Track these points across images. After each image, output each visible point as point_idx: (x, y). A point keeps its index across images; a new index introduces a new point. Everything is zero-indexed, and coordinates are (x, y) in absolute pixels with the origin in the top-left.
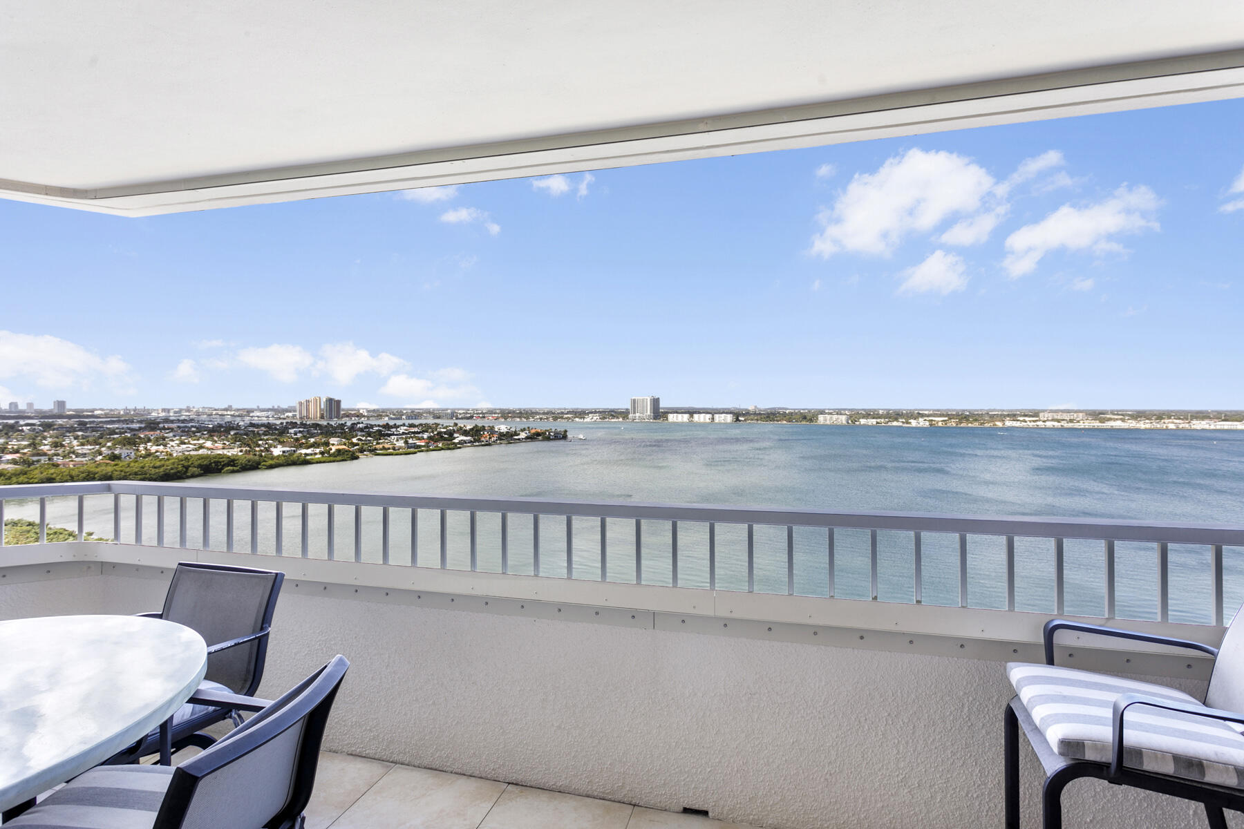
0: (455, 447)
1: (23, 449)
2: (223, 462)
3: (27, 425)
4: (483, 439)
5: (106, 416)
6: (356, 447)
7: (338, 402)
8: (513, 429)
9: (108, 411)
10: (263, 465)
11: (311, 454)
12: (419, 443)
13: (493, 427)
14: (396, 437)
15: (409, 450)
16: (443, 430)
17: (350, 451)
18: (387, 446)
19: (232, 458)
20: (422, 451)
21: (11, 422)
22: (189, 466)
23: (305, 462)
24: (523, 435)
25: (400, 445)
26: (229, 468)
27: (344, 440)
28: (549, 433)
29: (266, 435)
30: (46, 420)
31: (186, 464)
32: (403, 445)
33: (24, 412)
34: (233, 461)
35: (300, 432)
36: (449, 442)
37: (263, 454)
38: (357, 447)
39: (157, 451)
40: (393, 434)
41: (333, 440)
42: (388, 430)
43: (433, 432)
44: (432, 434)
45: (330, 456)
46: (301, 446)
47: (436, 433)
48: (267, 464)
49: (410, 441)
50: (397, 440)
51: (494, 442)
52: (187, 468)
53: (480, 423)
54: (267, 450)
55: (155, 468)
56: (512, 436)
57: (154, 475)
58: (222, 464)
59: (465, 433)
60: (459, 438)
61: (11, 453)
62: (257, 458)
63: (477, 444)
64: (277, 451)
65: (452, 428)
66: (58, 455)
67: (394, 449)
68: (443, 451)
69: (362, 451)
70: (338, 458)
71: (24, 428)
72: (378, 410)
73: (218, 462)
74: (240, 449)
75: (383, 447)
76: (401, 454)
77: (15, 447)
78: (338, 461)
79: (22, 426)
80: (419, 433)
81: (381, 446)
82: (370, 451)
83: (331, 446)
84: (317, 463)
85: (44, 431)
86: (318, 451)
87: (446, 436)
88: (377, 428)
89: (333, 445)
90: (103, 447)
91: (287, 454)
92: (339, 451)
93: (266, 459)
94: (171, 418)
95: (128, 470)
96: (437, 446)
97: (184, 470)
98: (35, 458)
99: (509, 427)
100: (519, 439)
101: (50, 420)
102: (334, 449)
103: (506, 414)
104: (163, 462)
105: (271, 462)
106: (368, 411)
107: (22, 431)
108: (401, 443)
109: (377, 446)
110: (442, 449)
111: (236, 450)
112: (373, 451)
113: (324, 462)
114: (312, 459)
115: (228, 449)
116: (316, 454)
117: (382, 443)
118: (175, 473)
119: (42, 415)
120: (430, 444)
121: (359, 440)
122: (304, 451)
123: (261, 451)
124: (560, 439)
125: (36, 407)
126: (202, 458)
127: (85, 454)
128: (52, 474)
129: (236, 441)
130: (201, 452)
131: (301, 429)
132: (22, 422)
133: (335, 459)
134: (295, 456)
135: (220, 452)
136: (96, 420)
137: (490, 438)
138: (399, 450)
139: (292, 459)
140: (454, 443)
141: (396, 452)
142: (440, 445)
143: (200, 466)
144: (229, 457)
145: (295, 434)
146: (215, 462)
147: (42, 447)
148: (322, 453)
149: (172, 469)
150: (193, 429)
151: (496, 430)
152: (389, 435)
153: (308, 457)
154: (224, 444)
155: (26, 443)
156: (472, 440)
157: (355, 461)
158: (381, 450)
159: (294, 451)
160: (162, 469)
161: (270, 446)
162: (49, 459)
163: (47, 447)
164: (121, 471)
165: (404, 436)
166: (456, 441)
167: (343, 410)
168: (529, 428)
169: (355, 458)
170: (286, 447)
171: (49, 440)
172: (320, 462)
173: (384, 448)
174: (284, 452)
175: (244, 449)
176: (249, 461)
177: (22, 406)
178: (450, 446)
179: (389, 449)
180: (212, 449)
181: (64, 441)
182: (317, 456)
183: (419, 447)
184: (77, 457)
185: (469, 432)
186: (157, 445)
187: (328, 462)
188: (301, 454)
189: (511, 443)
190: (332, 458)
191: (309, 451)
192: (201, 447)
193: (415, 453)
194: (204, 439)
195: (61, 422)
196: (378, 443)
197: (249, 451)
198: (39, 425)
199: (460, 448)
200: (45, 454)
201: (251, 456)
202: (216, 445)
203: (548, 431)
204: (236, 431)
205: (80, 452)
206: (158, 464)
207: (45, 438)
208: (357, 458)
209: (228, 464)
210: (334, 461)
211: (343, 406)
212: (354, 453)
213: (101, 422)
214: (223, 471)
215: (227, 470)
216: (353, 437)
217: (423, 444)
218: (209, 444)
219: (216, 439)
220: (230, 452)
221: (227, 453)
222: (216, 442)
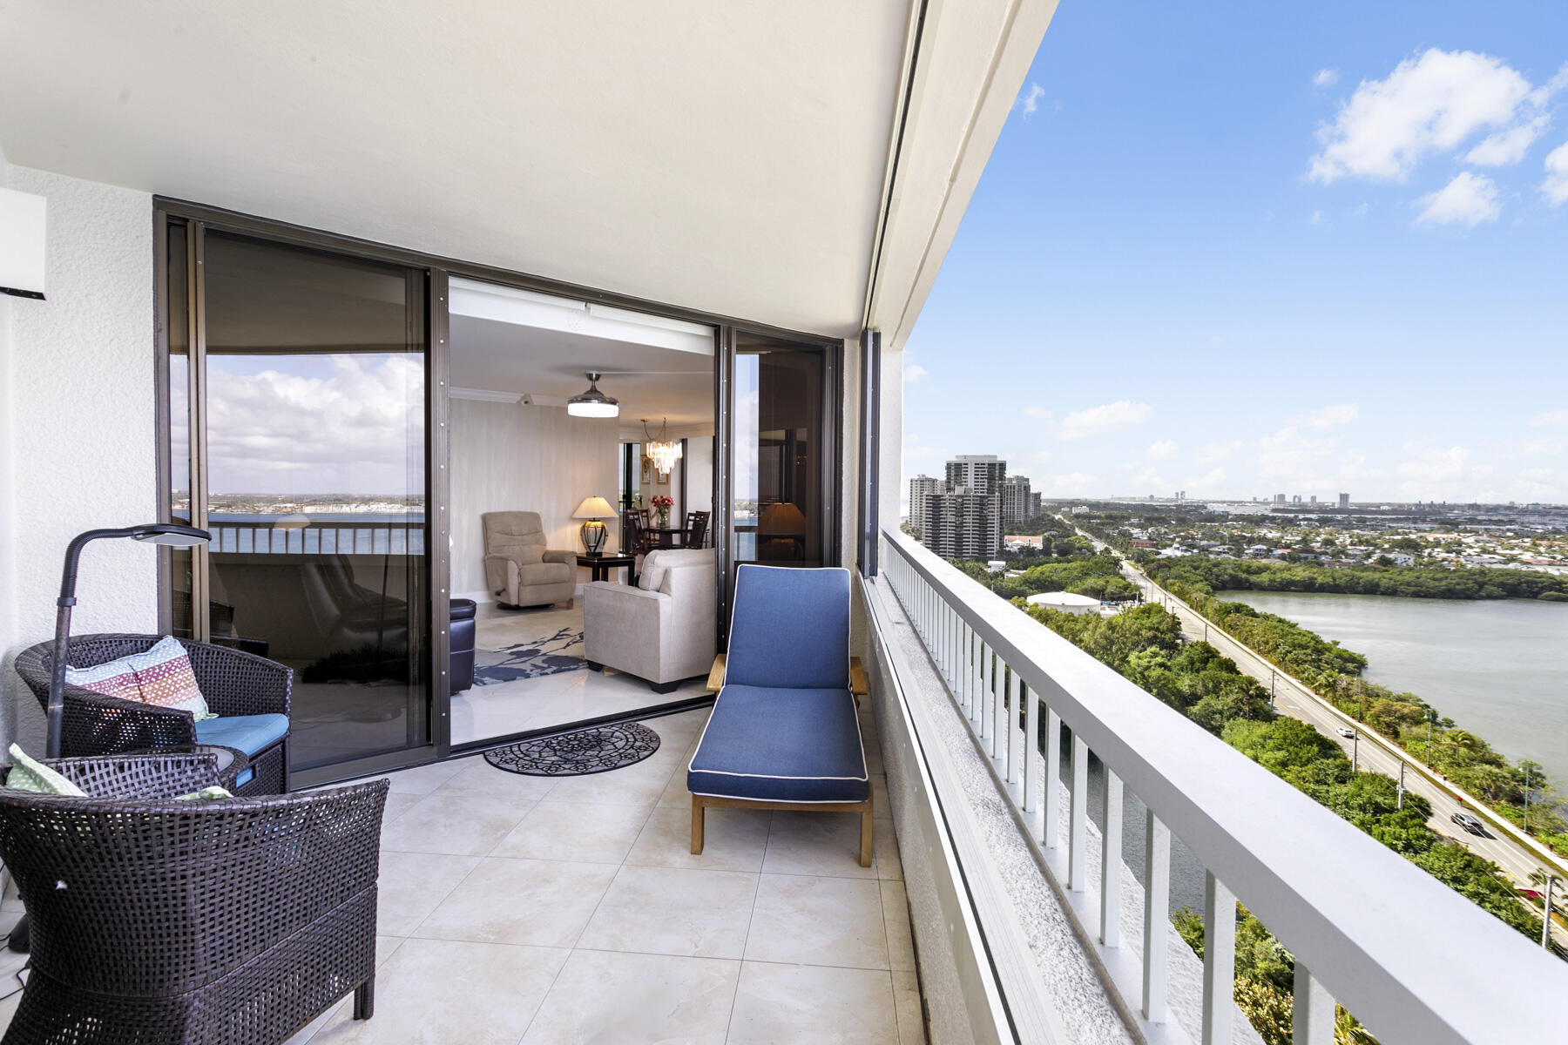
1: (1295, 544)
2: (1542, 583)
3: (1305, 519)
5: (1394, 512)
9: (1396, 507)
19: (1558, 579)
21: (1292, 515)
22: (1485, 583)
26: (1552, 593)
30: (1325, 515)
31: (1481, 580)
33: (1305, 505)
34: (1560, 583)
39: (1444, 560)
52: (1481, 585)
55: (1435, 580)
57: (1432, 588)
58: (1540, 585)
61: (1283, 548)
66: (1325, 553)
71: (1302, 522)
73: (1533, 582)
77: (1288, 542)
79: (1300, 520)
85: (1320, 527)
90: (1378, 548)
94: (1479, 518)
95: (1399, 578)
97: (1477, 587)
98: (1303, 555)
101: (1329, 516)
104: (1446, 574)
107: (1300, 526)
115: (1560, 565)
118: (1463, 591)
119: (1322, 509)
125: (1318, 501)
126: (1507, 574)
127: (1356, 555)
128: (1314, 573)
130: (1511, 566)
132: (1301, 516)
135: (1540, 569)
136: (1379, 517)
143: (1502, 585)
144: (1552, 577)
146: (1527, 582)
147: (1314, 544)
149: (1458, 584)
150: (1509, 534)
154: (1554, 558)
155: (1299, 538)
160: (1444, 583)
162: (1316, 557)
163: (1319, 544)
164: (1391, 579)
171: (1323, 536)
177: (1306, 499)
180: (1530, 563)
181: (1338, 538)
184: (1346, 558)
186: (1448, 552)
192: (1513, 559)
194: (1522, 548)
195: (1340, 518)
198: (1317, 521)
200: (1312, 551)
202: (1540, 558)
205: (1350, 552)
206: (1439, 575)
207: (1318, 535)
209: (1550, 588)
213: (1383, 520)
214: (1540, 596)
215: (1547, 596)
218: (1527, 556)
219: (1542, 549)
220: (1558, 570)
221: (1553, 571)
222: (1540, 554)
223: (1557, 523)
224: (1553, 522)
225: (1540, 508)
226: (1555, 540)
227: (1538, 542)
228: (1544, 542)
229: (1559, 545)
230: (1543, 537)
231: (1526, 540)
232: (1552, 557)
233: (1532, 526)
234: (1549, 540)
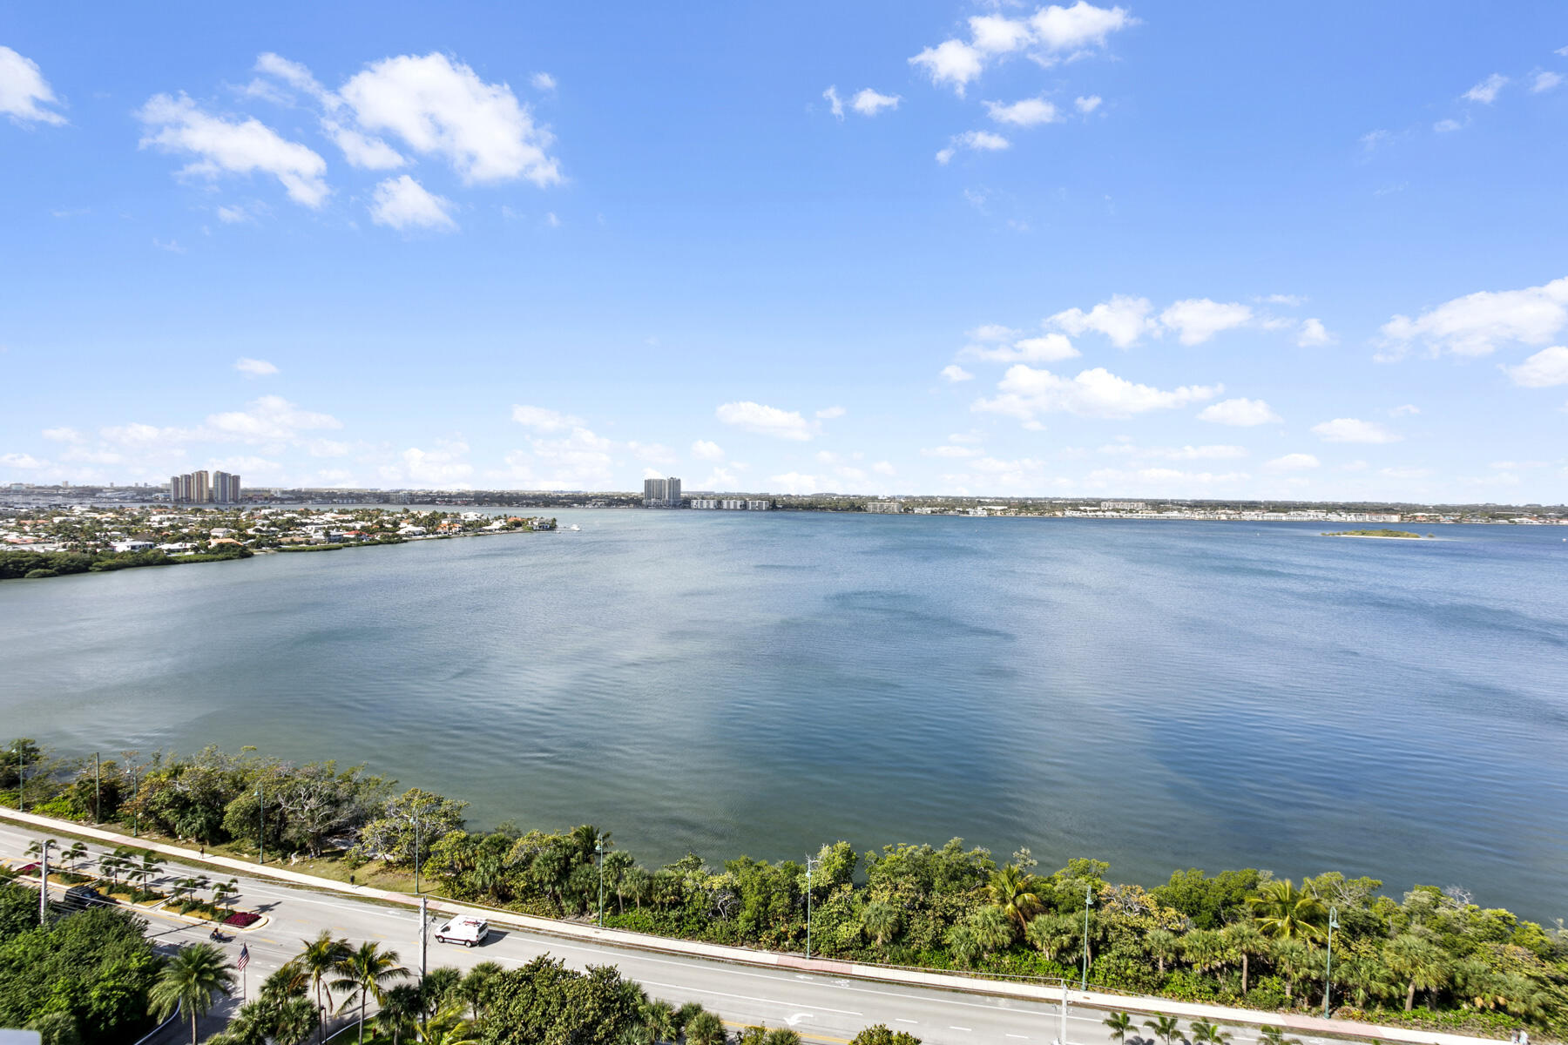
0: (400, 540)
2: (28, 561)
4: (440, 530)
6: (250, 541)
7: (236, 479)
8: (485, 518)
10: (96, 566)
11: (178, 551)
12: (346, 535)
13: (458, 514)
14: (314, 527)
15: (331, 544)
16: (386, 518)
17: (240, 546)
18: (297, 539)
19: (44, 556)
20: (350, 546)
23: (167, 561)
24: (496, 525)
25: (318, 537)
26: (39, 570)
27: (233, 531)
28: (532, 523)
29: (112, 523)
32: (323, 537)
34: (47, 560)
35: (169, 519)
36: (390, 534)
37: (98, 550)
38: (253, 540)
40: (312, 524)
41: (214, 532)
42: (306, 518)
43: (371, 521)
44: (369, 524)
45: (207, 553)
46: (163, 540)
47: (374, 522)
48: (103, 564)
49: (333, 533)
50: (316, 531)
51: (456, 533)
53: (440, 509)
54: (107, 545)
56: (481, 526)
58: (26, 564)
59: (417, 522)
60: (406, 528)
62: (88, 556)
63: (432, 536)
64: (121, 547)
65: (399, 516)
67: (308, 543)
68: (380, 546)
69: (259, 545)
70: (220, 556)
72: (299, 491)
73: (20, 562)
74: (63, 543)
75: (292, 540)
76: (318, 550)
78: (219, 560)
80: (350, 521)
81: (288, 539)
82: (272, 546)
83: (211, 540)
84: (186, 562)
86: (189, 545)
87: (390, 526)
88: (290, 515)
89: (215, 537)
91: (137, 551)
92: (221, 546)
93: (102, 558)
96: (373, 539)
99: (479, 515)
100: (490, 530)
102: (214, 543)
103: (481, 499)
105: (110, 562)
106: (285, 492)
108: (320, 536)
109: (283, 540)
110: (380, 543)
111: (56, 545)
112: (277, 546)
113: (197, 561)
114: (179, 557)
115: (45, 543)
116: (186, 550)
117: (291, 535)
120: (362, 537)
121: (258, 530)
122: (165, 546)
123: (97, 546)
124: (547, 530)
129: (58, 532)
131: (171, 516)
133: (213, 556)
134: (149, 553)
135: (26, 548)
137: (450, 529)
138: (316, 544)
139: (144, 556)
140: (398, 535)
141: (310, 547)
142: (378, 538)
144: (38, 555)
145: (160, 523)
146: (13, 562)
148: (196, 549)
151: (462, 518)
152: (305, 524)
153: (173, 555)
154: (39, 536)
156: (425, 531)
157: (246, 560)
158: (289, 544)
159: (151, 546)
161: (113, 538)
165: (326, 526)
166: (401, 532)
167: (246, 491)
168: (505, 515)
169: (245, 554)
170: (138, 540)
172: (191, 562)
173: (293, 542)
174: (133, 547)
175: (69, 544)
176: (72, 561)
178: (392, 540)
179: (301, 543)
180: (15, 543)
182: (187, 553)
183: (348, 540)
185: (421, 521)
187: (203, 561)
188: (161, 550)
189: (479, 535)
190: (209, 556)
191: (176, 546)
193: (340, 548)
194: (6, 528)
196: (284, 536)
197: (77, 546)
199: (406, 541)
201: (76, 554)
202: (25, 537)
203: (531, 519)
204: (62, 518)
208: (250, 555)
209: (37, 565)
210: (213, 560)
211: (243, 485)
212: (245, 548)
214: (27, 575)
215: (34, 574)
216: (249, 527)
217: (352, 536)
218: (13, 537)
219: (27, 528)
220: (44, 547)
221: (39, 549)
222: (25, 533)
223: (40, 502)
224: (35, 502)
225: (24, 488)
226: (39, 519)
227: (22, 522)
228: (29, 522)
229: (43, 524)
230: (27, 517)
231: (11, 520)
232: (37, 536)
233: (16, 506)
234: (33, 519)
